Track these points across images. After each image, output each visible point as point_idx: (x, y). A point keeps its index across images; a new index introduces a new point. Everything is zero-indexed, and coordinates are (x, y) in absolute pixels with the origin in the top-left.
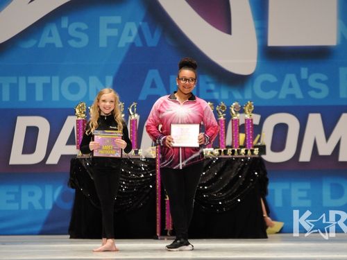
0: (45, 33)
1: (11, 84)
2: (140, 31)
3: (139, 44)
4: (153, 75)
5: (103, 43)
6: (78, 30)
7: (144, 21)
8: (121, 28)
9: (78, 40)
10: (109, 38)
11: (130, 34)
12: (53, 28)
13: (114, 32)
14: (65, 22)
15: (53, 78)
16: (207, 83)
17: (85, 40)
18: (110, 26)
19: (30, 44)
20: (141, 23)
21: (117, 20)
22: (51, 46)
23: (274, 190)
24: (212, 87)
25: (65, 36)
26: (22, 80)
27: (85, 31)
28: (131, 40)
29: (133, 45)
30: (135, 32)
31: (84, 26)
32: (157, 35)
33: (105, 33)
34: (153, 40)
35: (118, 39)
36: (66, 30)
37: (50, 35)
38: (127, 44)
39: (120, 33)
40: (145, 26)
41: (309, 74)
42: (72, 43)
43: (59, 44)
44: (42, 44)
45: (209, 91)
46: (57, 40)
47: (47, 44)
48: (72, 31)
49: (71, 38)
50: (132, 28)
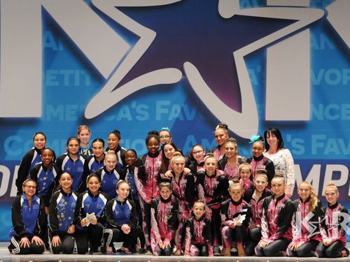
0: (121, 112)
2: (182, 110)
3: (182, 119)
5: (158, 118)
6: (142, 109)
7: (185, 104)
8: (170, 108)
9: (143, 116)
10: (163, 115)
11: (176, 112)
12: (126, 108)
13: (166, 111)
14: (134, 104)
15: (126, 140)
17: (147, 115)
18: (163, 107)
19: (111, 118)
20: (183, 105)
21: (167, 103)
22: (126, 119)
25: (134, 113)
27: (147, 110)
28: (176, 116)
29: (178, 119)
30: (179, 110)
31: (146, 107)
32: (194, 113)
33: (160, 111)
34: (191, 116)
35: (168, 115)
36: (135, 110)
37: (125, 113)
38: (174, 118)
39: (170, 111)
40: (186, 107)
41: (292, 139)
42: (138, 118)
43: (130, 118)
44: (119, 118)
46: (129, 116)
47: (122, 119)
48: (138, 110)
49: (138, 114)
50: (177, 108)
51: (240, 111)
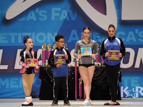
0: (29, 15)
1: (15, 36)
2: (68, 14)
3: (68, 19)
4: (74, 32)
5: (53, 19)
6: (43, 13)
7: (70, 9)
8: (60, 12)
9: (43, 17)
10: (56, 17)
11: (64, 15)
12: (32, 13)
13: (58, 14)
14: (37, 10)
15: (33, 33)
16: (96, 35)
17: (46, 17)
18: (56, 12)
19: (23, 19)
20: (69, 11)
21: (59, 9)
22: (32, 20)
23: (124, 80)
24: (98, 37)
25: (37, 16)
26: (20, 34)
27: (46, 14)
28: (65, 17)
29: (65, 19)
30: (66, 14)
31: (45, 12)
32: (76, 15)
33: (54, 15)
34: (74, 18)
35: (60, 16)
36: (38, 13)
37: (31, 16)
38: (63, 19)
39: (60, 14)
40: (71, 12)
41: (139, 31)
42: (40, 19)
43: (35, 19)
44: (28, 19)
45: (97, 39)
46: (34, 18)
47: (30, 19)
48: (40, 14)
49: (40, 17)
50: (65, 12)
51: (106, 14)
